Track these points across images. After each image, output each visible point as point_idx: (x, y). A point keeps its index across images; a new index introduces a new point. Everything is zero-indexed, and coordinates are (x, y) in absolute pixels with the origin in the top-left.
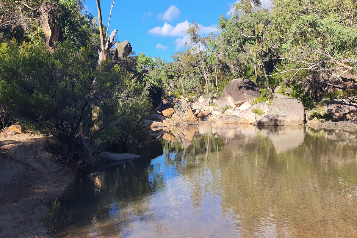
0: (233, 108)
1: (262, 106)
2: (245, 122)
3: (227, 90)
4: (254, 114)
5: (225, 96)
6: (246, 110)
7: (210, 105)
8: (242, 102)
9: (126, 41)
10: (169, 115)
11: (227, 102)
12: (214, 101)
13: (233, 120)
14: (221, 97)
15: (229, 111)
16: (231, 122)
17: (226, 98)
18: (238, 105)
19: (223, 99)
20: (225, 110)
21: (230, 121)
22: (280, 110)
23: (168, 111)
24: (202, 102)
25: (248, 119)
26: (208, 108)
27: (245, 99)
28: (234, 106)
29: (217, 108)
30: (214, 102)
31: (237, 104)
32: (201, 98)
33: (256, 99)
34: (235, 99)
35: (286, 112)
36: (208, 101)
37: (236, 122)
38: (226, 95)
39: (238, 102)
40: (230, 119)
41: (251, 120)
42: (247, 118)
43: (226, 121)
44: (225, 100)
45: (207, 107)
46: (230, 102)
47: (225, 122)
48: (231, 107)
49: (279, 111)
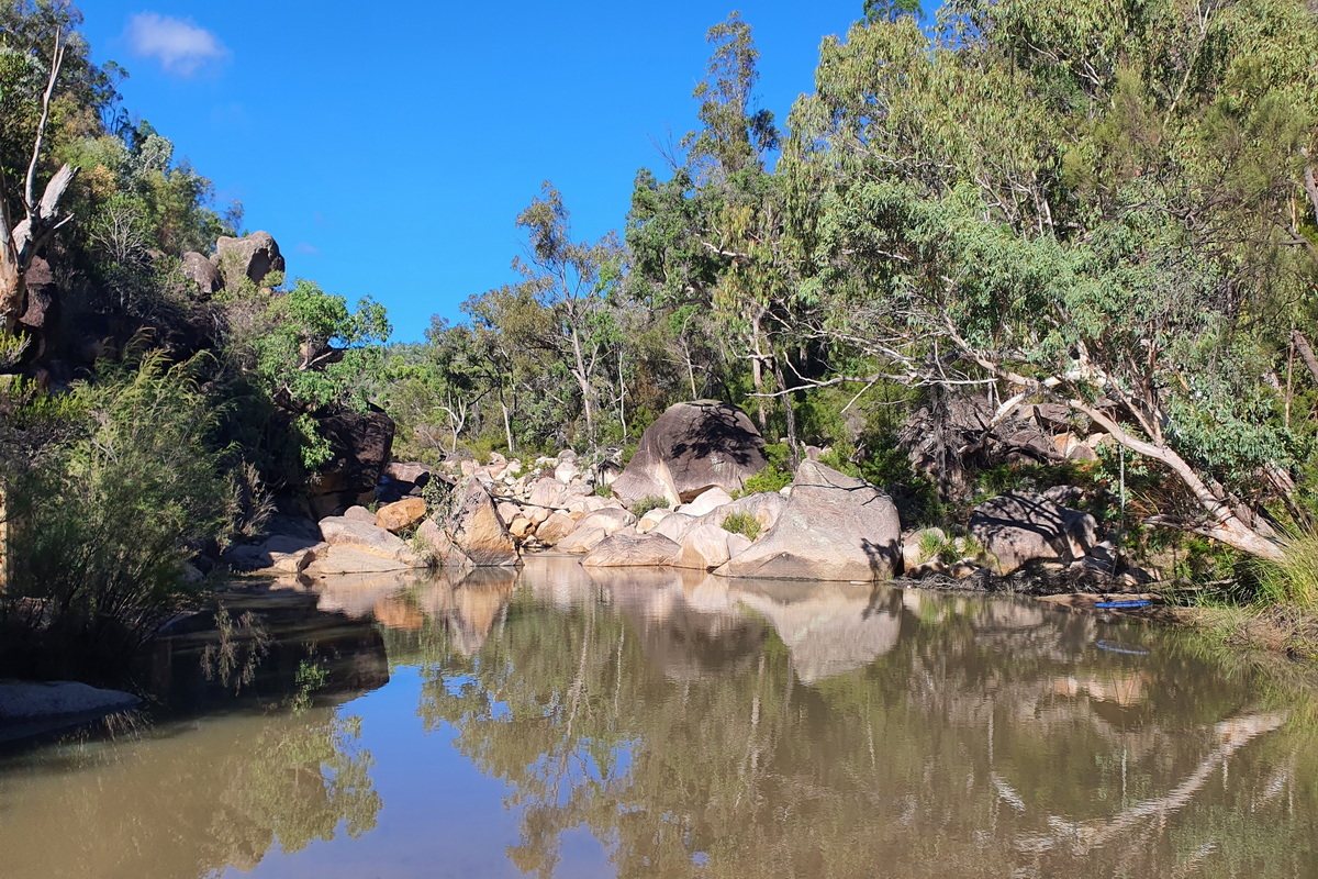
0: (672, 508)
1: (761, 506)
2: (690, 563)
3: (651, 439)
4: (725, 533)
5: (644, 463)
6: (706, 517)
7: (593, 494)
8: (702, 485)
9: (261, 232)
10: (403, 523)
11: (652, 483)
12: (610, 477)
13: (649, 554)
14: (634, 464)
15: (654, 516)
16: (642, 558)
17: (648, 470)
18: (687, 498)
19: (637, 473)
20: (640, 512)
21: (637, 555)
22: (809, 522)
23: (401, 510)
24: (566, 480)
25: (701, 552)
26: (585, 503)
27: (715, 475)
28: (673, 500)
29: (614, 504)
30: (610, 482)
31: (685, 492)
32: (566, 465)
33: (750, 477)
34: (681, 475)
35: (831, 530)
36: (589, 476)
37: (661, 561)
38: (650, 457)
39: (690, 487)
40: (640, 546)
41: (712, 554)
42: (698, 548)
43: (625, 553)
44: (645, 475)
45: (582, 498)
46: (662, 483)
47: (618, 560)
48: (664, 504)
49: (806, 527)
